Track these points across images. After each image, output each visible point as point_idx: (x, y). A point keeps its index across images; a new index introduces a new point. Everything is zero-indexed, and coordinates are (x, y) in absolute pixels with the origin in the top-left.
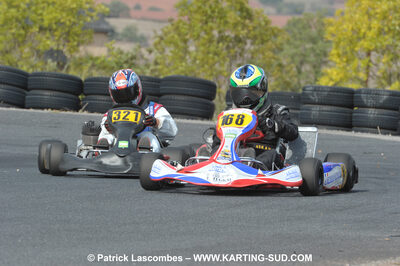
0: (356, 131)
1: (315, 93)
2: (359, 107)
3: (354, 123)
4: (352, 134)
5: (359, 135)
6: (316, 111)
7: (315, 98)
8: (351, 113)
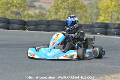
0: (108, 35)
1: (96, 24)
2: (109, 28)
3: (108, 33)
4: (107, 36)
5: (109, 37)
6: (96, 29)
7: (96, 26)
8: (107, 30)
